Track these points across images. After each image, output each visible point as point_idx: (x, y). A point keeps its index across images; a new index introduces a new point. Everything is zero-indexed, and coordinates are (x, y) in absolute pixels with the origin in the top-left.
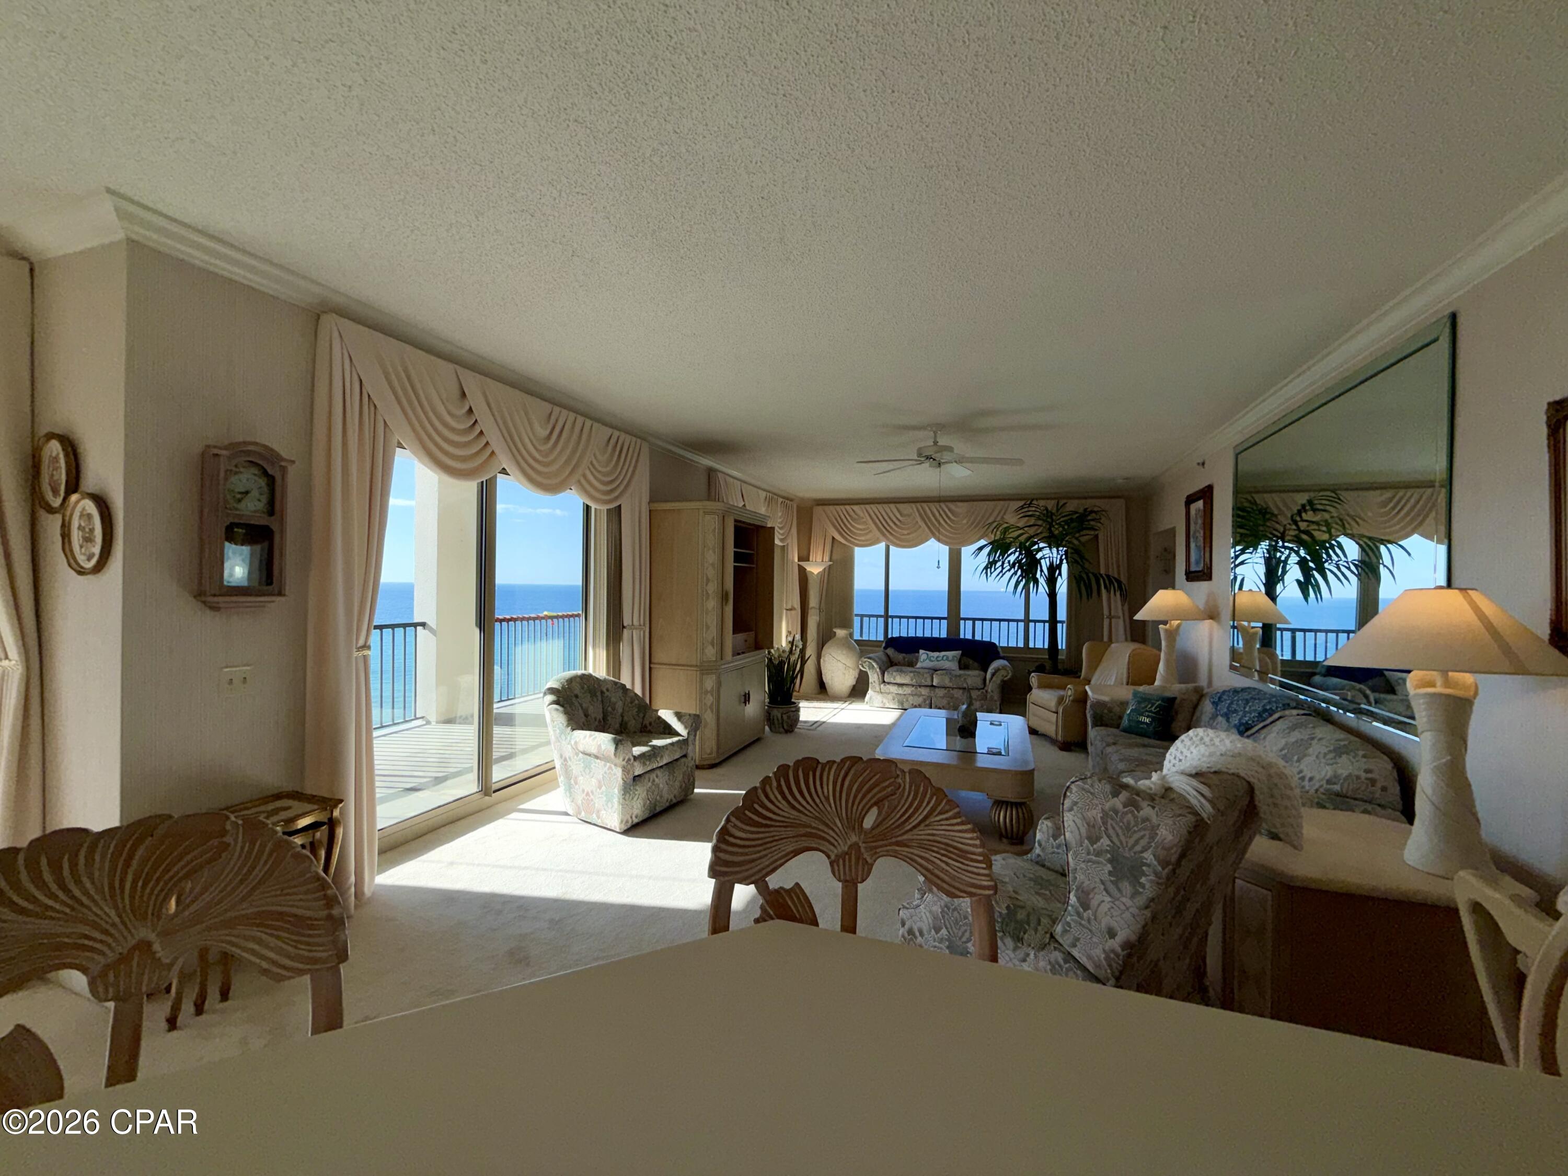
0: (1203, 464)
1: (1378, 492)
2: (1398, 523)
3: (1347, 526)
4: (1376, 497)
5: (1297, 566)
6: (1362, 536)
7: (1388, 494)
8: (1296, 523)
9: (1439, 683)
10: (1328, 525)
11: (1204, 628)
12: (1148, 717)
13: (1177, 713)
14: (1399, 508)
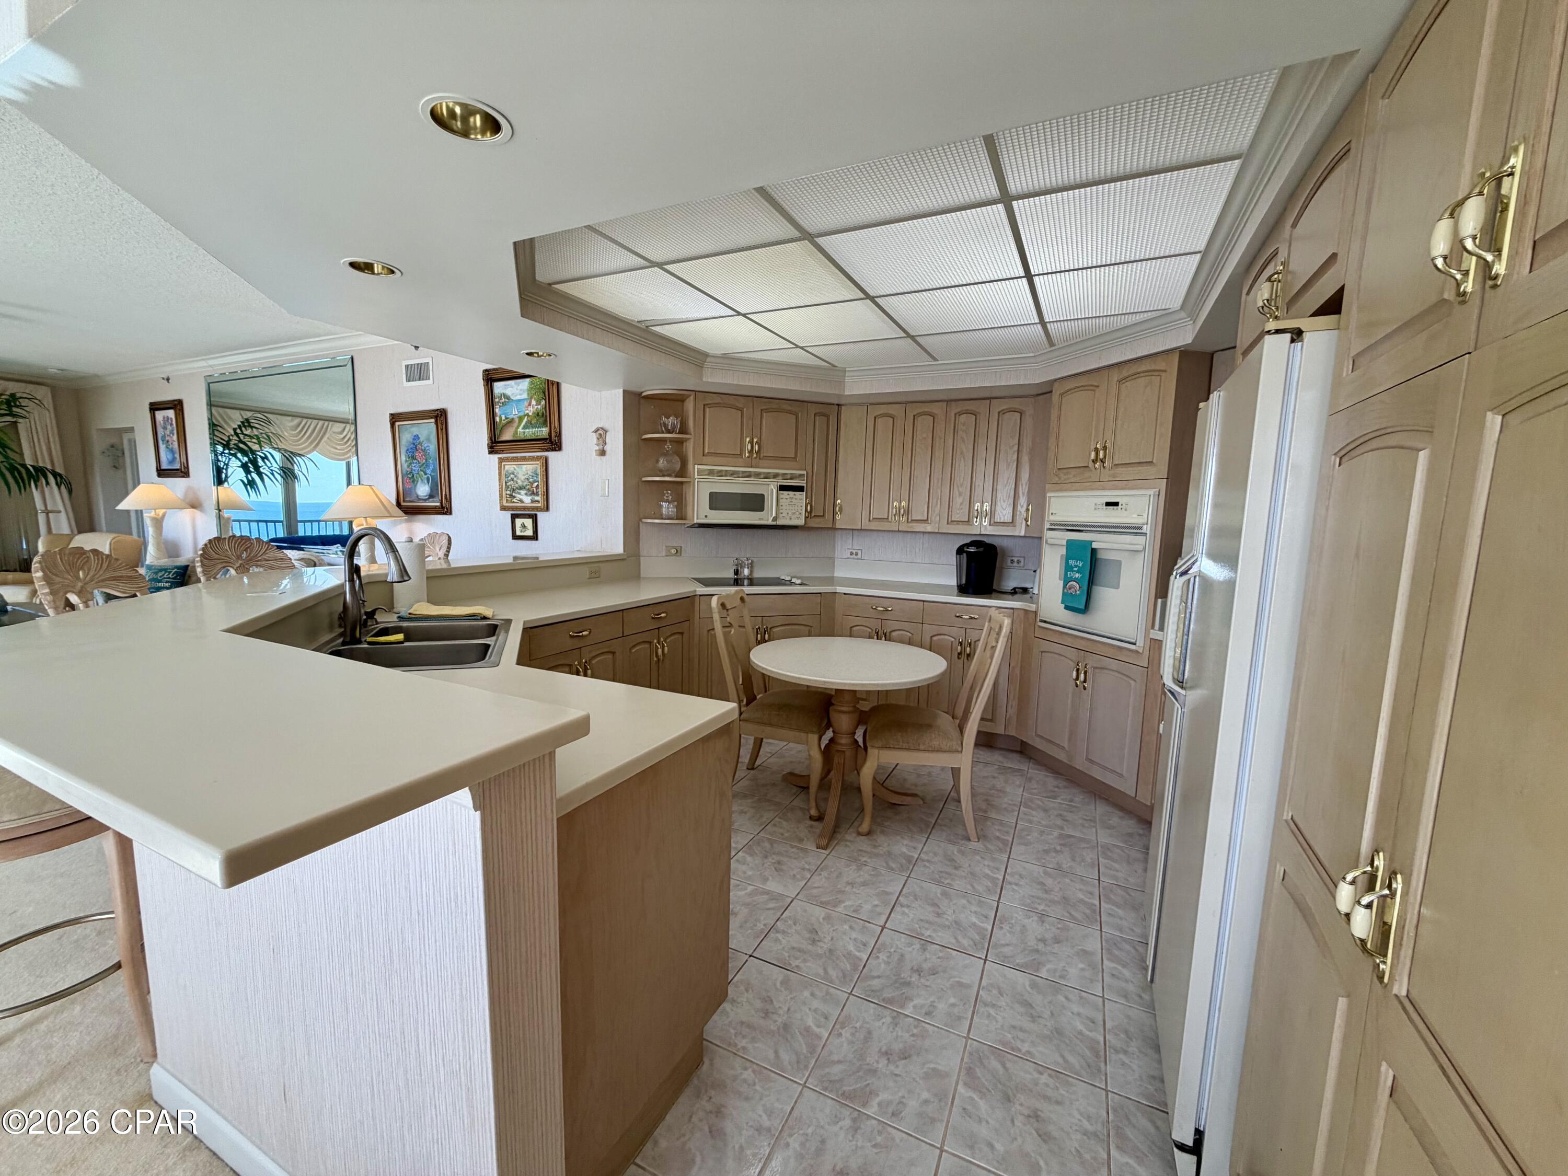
0: (168, 379)
1: (290, 418)
2: (305, 442)
3: (272, 440)
4: (290, 422)
5: (241, 469)
6: (286, 451)
7: (297, 420)
8: (237, 434)
9: (365, 524)
10: (258, 438)
11: (186, 515)
12: (166, 582)
13: (190, 577)
14: (304, 431)
